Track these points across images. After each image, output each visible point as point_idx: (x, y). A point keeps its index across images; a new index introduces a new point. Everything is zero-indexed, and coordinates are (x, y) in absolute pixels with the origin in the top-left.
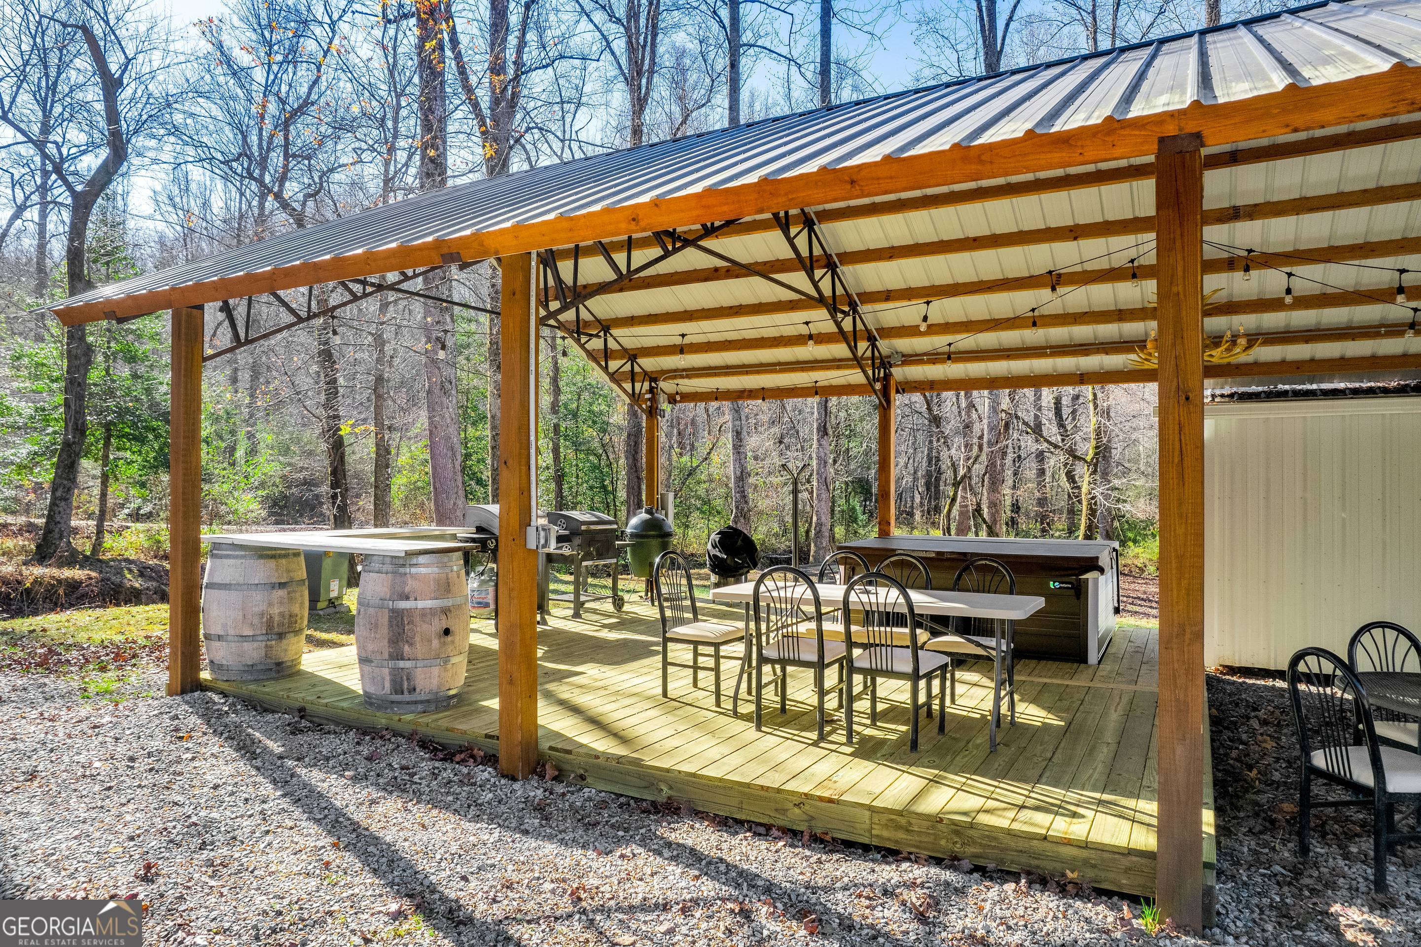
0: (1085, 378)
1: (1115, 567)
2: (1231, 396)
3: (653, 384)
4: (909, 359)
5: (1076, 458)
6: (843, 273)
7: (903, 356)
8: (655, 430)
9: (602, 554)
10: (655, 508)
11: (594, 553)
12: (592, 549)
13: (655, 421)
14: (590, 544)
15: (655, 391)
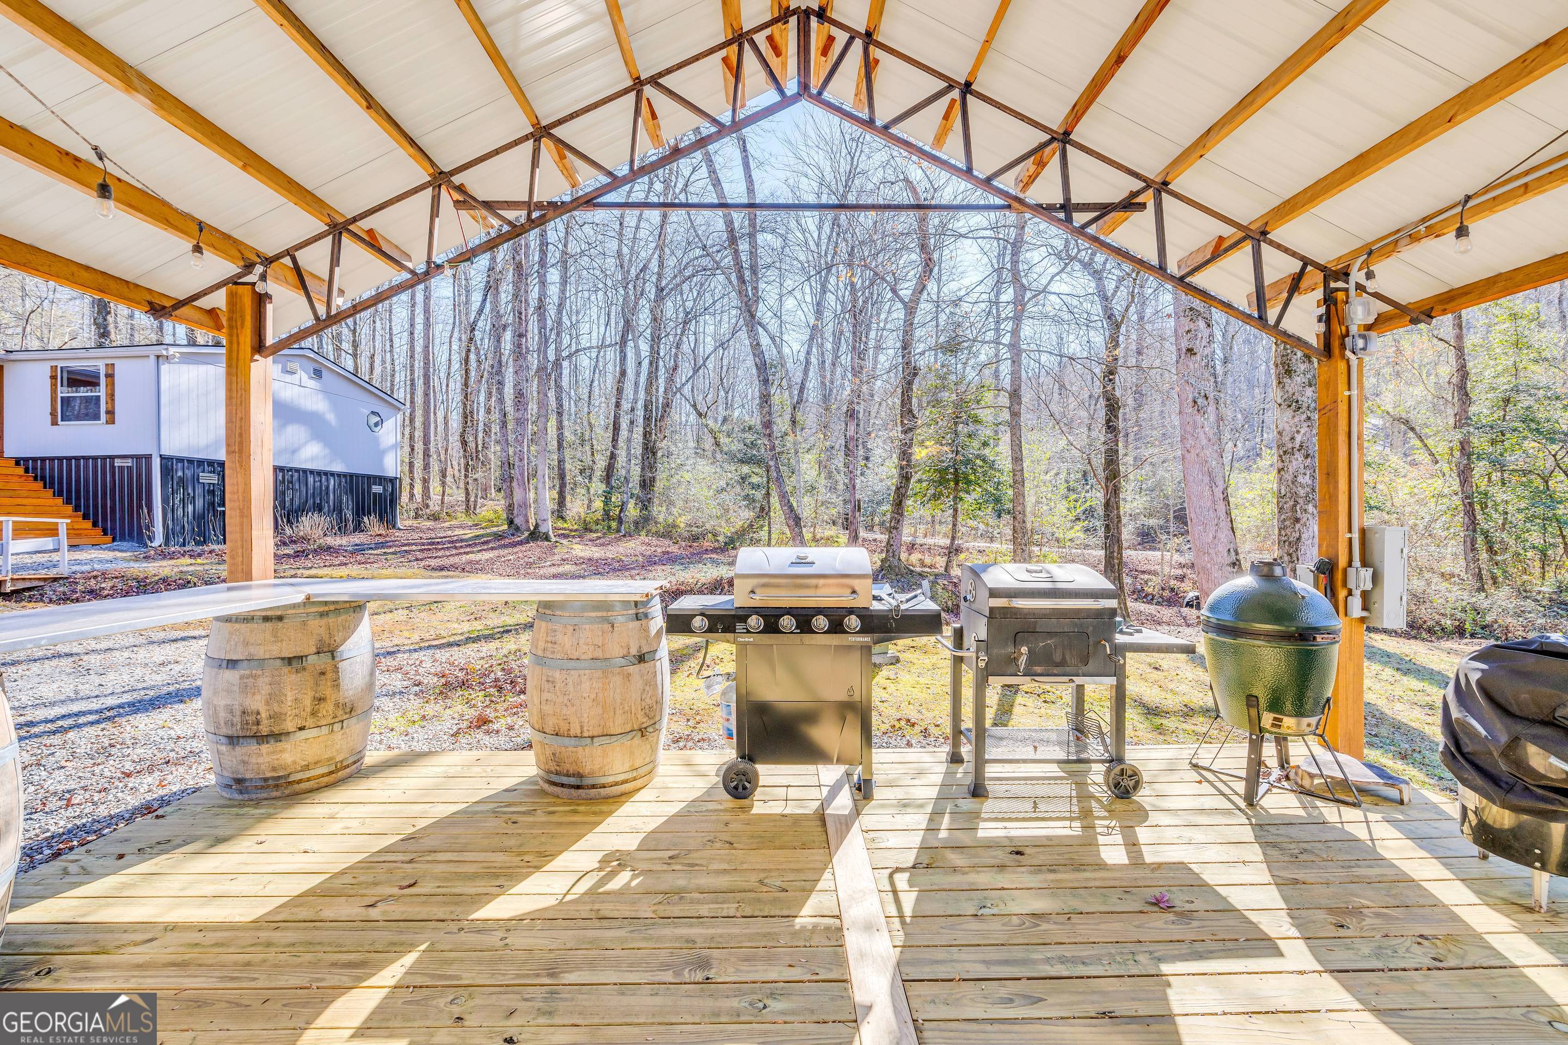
3: (1336, 285)
8: (1342, 385)
9: (1063, 663)
10: (1342, 562)
11: (1023, 660)
12: (1024, 649)
13: (1342, 366)
14: (1016, 640)
15: (1341, 296)
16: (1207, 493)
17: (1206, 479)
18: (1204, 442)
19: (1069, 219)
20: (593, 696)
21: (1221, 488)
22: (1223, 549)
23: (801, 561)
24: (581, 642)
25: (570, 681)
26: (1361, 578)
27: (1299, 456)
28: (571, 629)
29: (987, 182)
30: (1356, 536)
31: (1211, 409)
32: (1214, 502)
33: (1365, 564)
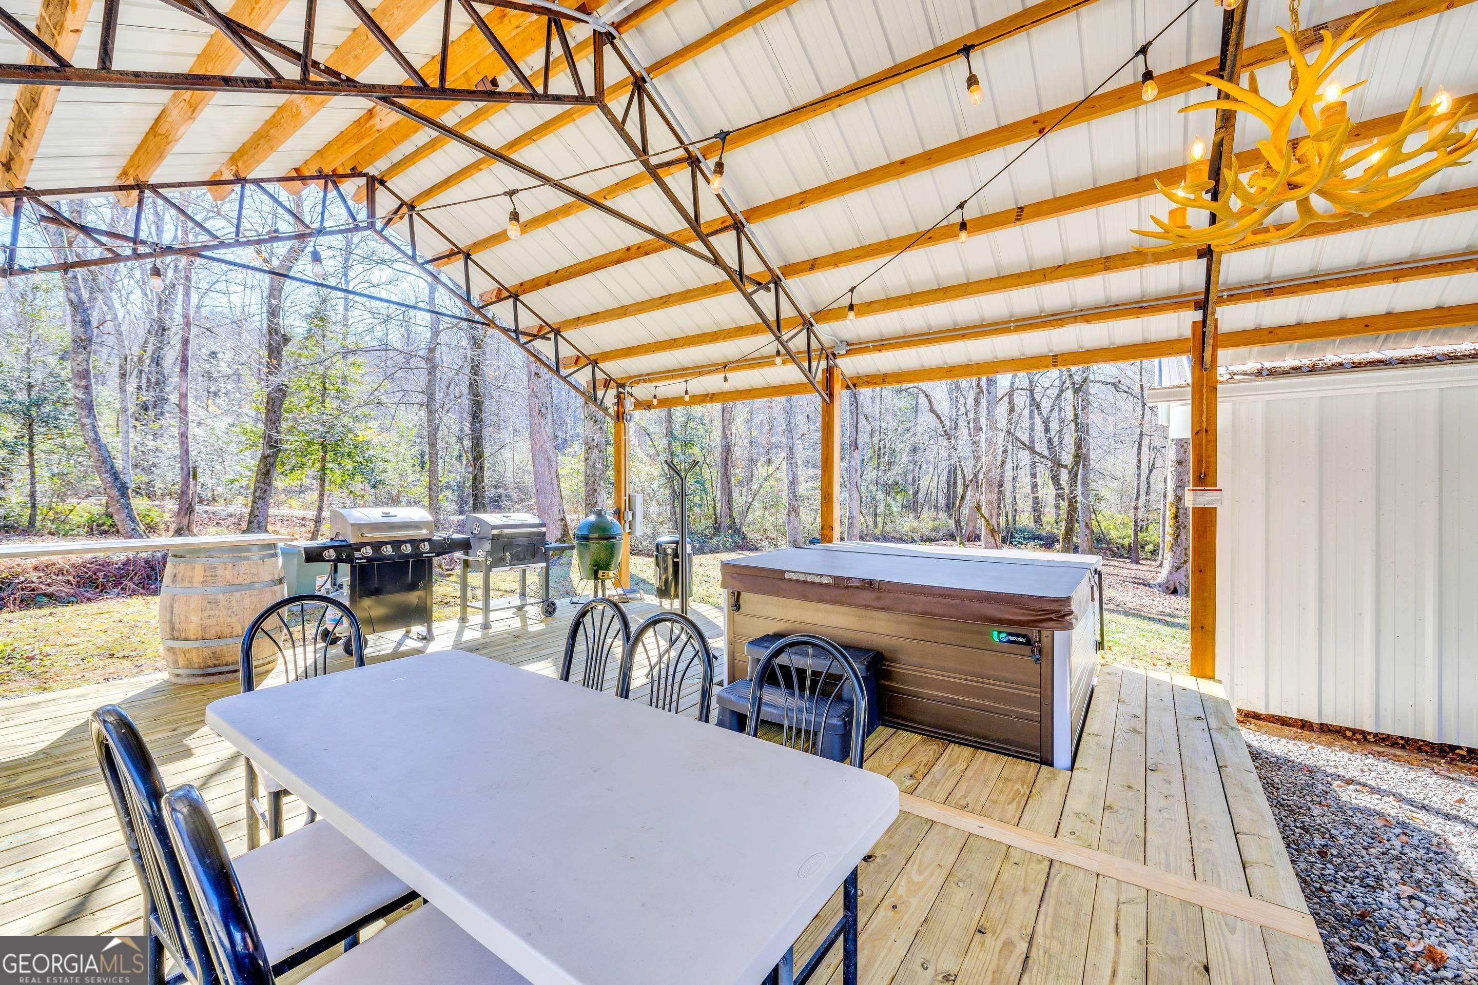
0: (1060, 359)
1: (1097, 596)
2: (1259, 373)
3: (621, 390)
4: (855, 348)
5: (1060, 465)
6: (752, 233)
7: (848, 344)
8: (623, 434)
9: (524, 559)
10: (623, 509)
11: (508, 559)
12: (507, 554)
13: (623, 426)
14: (504, 549)
15: (622, 395)
16: (547, 473)
17: (547, 463)
18: (545, 438)
19: (517, 339)
20: (253, 607)
21: (555, 469)
22: (556, 510)
23: (387, 515)
24: (241, 573)
25: (233, 600)
26: (629, 515)
27: (596, 451)
28: (231, 565)
29: (478, 310)
30: (627, 498)
31: (549, 416)
32: (551, 478)
33: (630, 510)
